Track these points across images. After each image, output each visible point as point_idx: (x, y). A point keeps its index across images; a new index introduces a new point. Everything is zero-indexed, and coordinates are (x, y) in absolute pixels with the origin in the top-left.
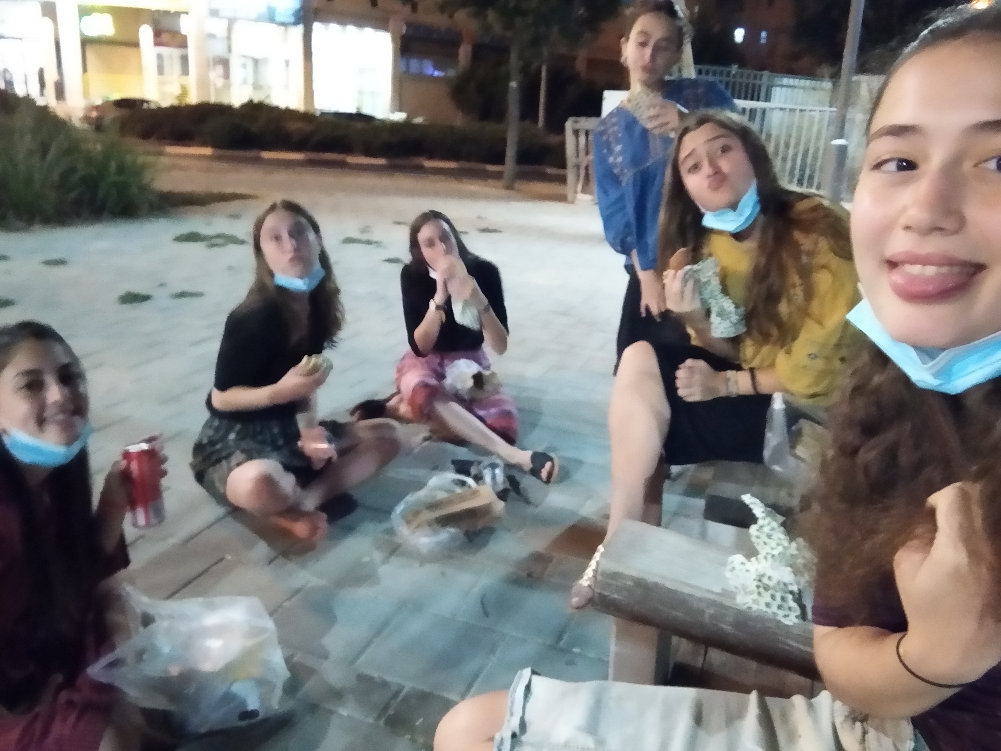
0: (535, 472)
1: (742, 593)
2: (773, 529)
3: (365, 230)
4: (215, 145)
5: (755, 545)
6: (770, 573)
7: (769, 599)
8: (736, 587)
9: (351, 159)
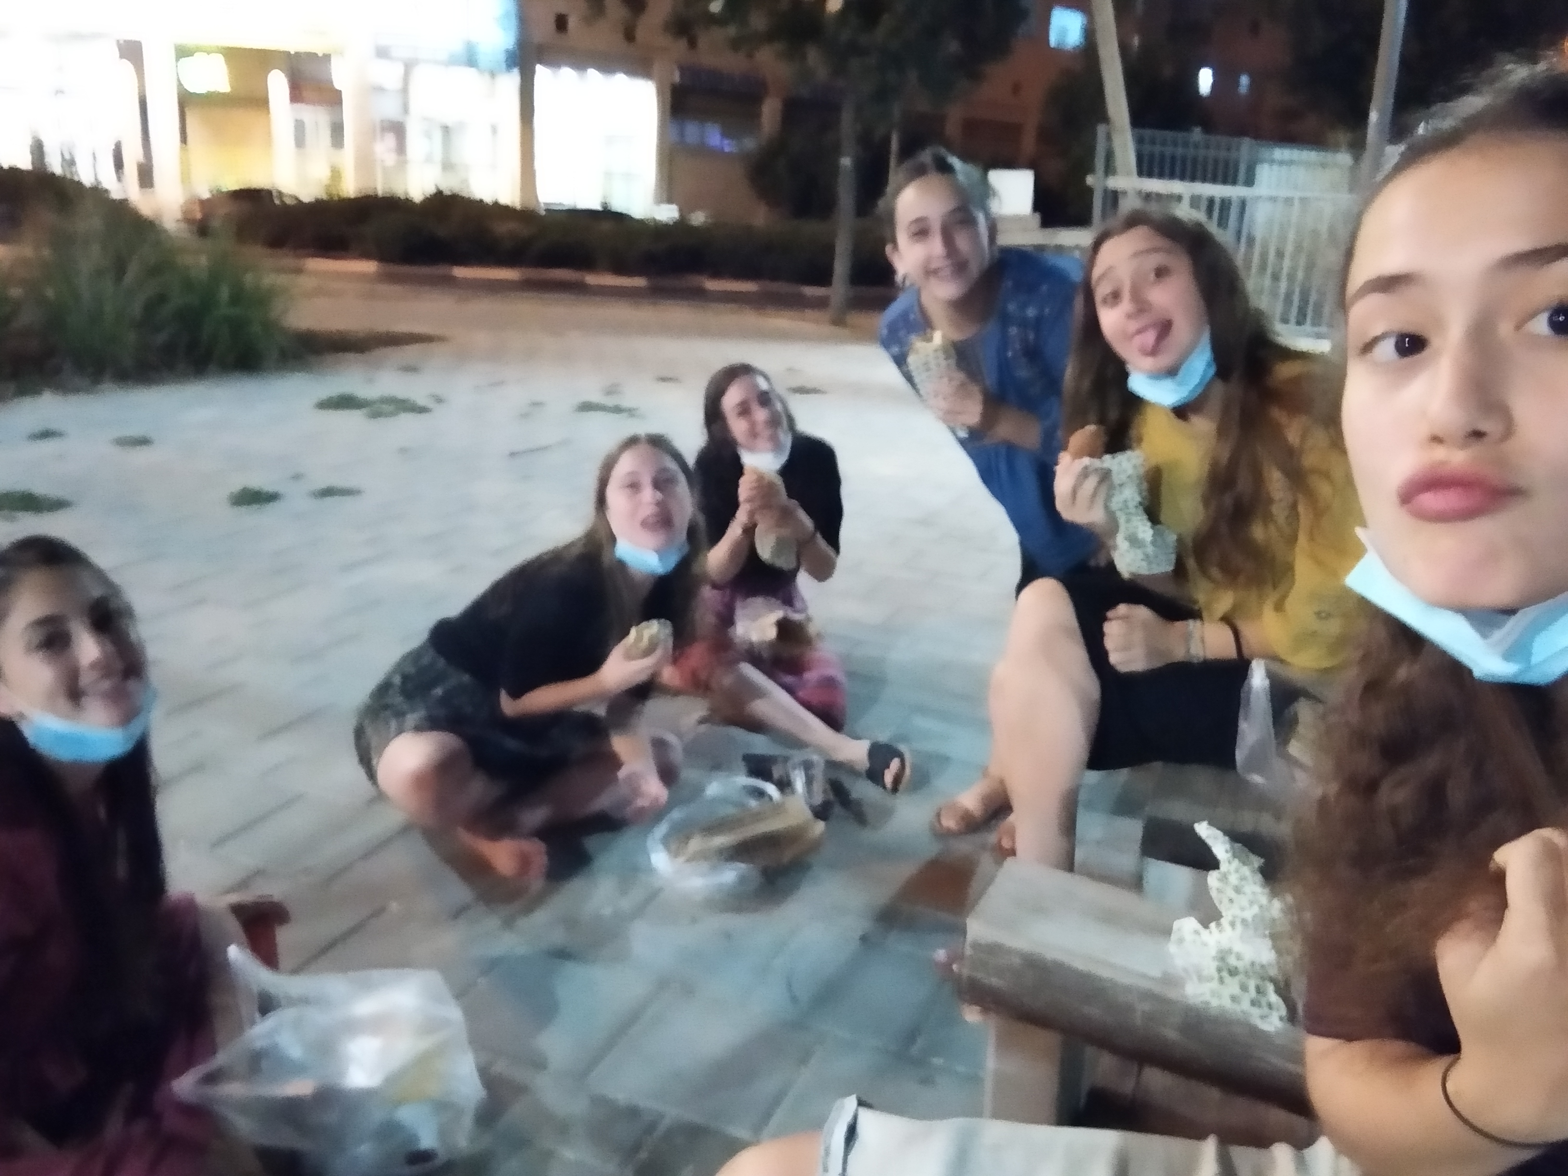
0: (875, 775)
1: (1195, 978)
2: (1244, 878)
3: (611, 391)
4: (382, 256)
5: (1216, 902)
6: (1238, 947)
7: (1235, 990)
8: (1185, 970)
9: (591, 279)
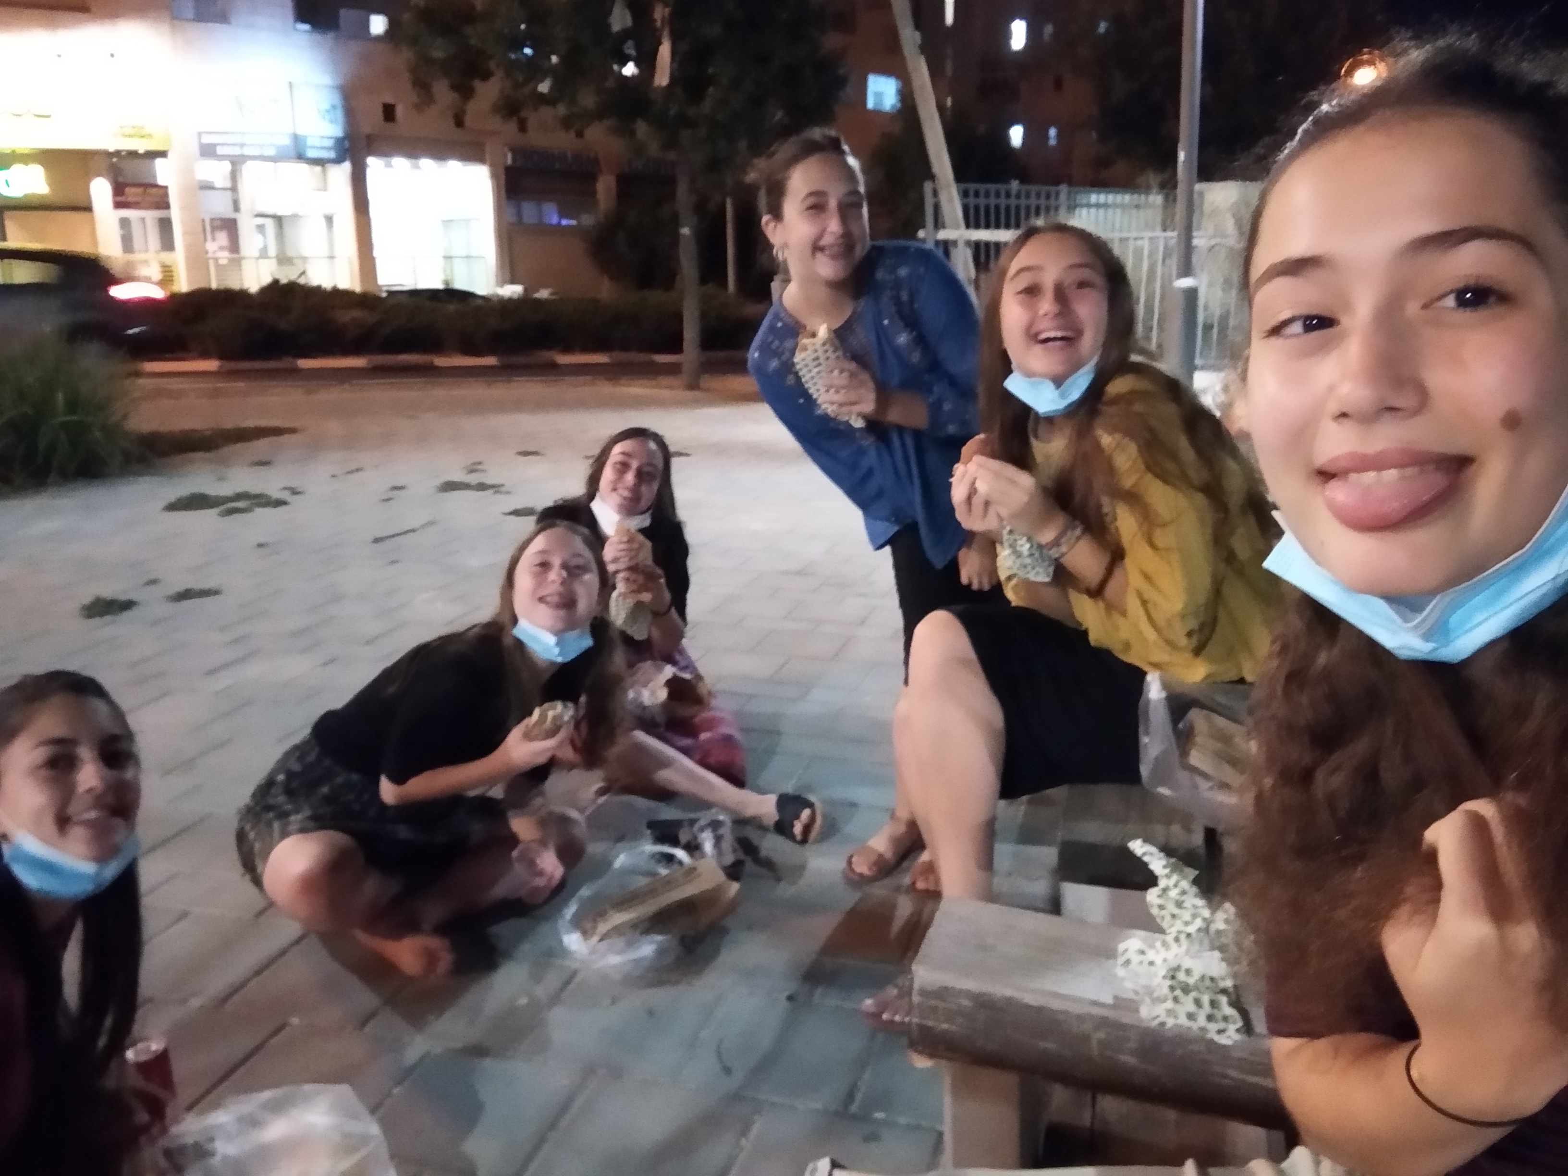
0: (784, 827)
1: (1148, 1000)
2: (1184, 893)
3: (473, 469)
4: (223, 355)
5: (1158, 920)
7: (1192, 1008)
8: (1136, 993)
